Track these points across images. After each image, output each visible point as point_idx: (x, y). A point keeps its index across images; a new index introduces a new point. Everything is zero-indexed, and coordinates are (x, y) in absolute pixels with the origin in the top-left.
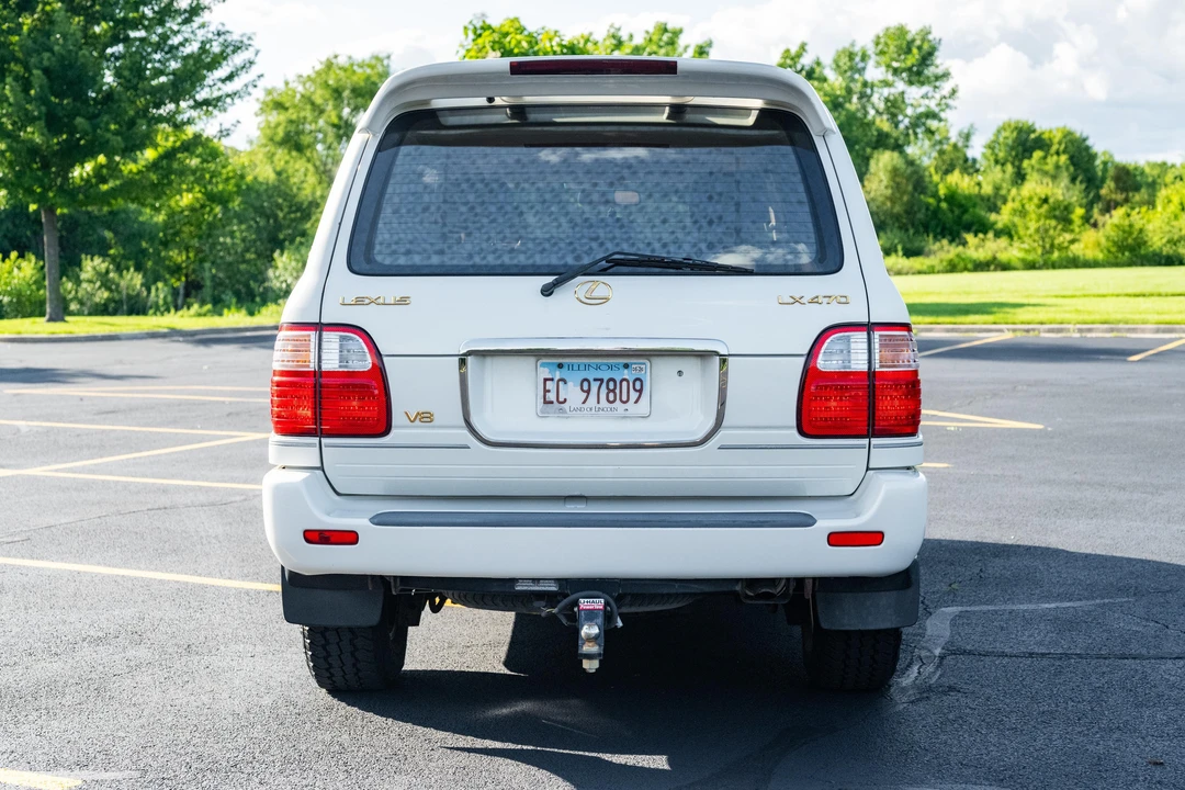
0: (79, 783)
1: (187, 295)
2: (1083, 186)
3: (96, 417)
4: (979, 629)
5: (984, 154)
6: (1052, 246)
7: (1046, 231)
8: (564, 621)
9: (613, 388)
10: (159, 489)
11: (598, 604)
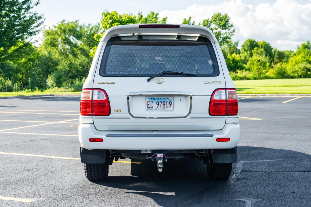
0: (34, 200)
1: (24, 87)
2: (269, 57)
3: (8, 118)
4: (250, 166)
5: (241, 48)
6: (261, 73)
7: (259, 69)
8: (153, 160)
9: (164, 104)
10: (31, 136)
11: (162, 155)
